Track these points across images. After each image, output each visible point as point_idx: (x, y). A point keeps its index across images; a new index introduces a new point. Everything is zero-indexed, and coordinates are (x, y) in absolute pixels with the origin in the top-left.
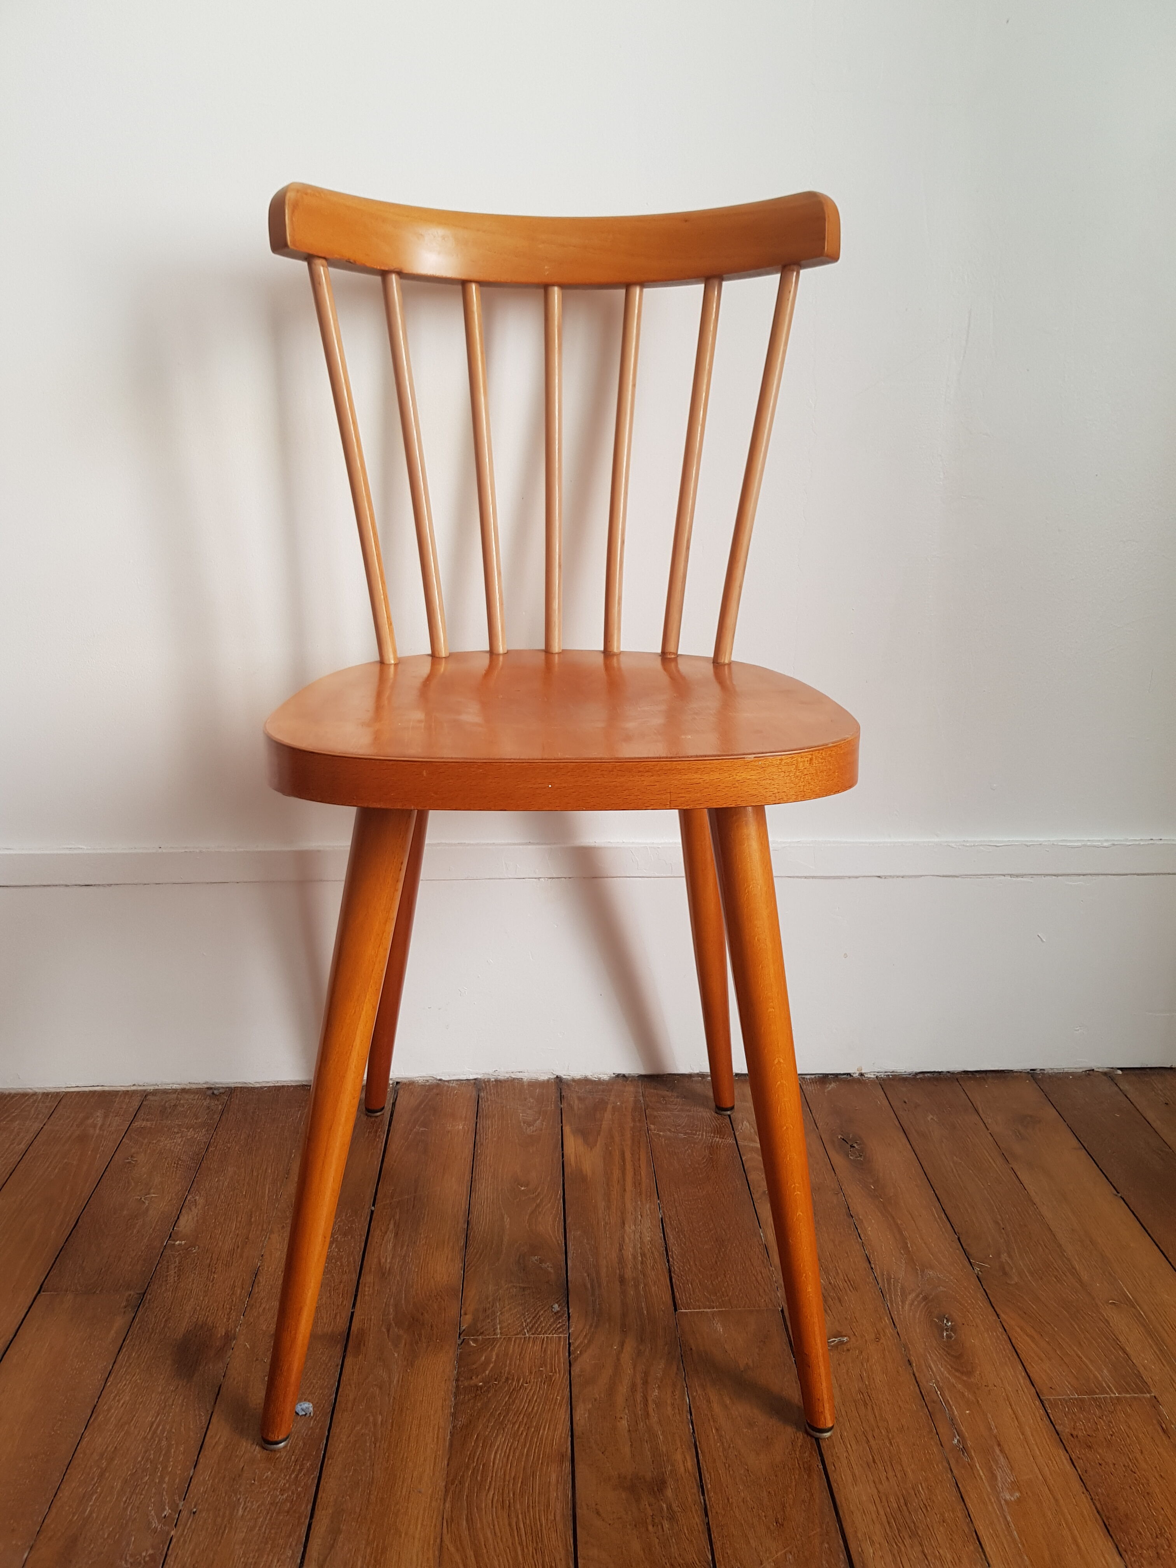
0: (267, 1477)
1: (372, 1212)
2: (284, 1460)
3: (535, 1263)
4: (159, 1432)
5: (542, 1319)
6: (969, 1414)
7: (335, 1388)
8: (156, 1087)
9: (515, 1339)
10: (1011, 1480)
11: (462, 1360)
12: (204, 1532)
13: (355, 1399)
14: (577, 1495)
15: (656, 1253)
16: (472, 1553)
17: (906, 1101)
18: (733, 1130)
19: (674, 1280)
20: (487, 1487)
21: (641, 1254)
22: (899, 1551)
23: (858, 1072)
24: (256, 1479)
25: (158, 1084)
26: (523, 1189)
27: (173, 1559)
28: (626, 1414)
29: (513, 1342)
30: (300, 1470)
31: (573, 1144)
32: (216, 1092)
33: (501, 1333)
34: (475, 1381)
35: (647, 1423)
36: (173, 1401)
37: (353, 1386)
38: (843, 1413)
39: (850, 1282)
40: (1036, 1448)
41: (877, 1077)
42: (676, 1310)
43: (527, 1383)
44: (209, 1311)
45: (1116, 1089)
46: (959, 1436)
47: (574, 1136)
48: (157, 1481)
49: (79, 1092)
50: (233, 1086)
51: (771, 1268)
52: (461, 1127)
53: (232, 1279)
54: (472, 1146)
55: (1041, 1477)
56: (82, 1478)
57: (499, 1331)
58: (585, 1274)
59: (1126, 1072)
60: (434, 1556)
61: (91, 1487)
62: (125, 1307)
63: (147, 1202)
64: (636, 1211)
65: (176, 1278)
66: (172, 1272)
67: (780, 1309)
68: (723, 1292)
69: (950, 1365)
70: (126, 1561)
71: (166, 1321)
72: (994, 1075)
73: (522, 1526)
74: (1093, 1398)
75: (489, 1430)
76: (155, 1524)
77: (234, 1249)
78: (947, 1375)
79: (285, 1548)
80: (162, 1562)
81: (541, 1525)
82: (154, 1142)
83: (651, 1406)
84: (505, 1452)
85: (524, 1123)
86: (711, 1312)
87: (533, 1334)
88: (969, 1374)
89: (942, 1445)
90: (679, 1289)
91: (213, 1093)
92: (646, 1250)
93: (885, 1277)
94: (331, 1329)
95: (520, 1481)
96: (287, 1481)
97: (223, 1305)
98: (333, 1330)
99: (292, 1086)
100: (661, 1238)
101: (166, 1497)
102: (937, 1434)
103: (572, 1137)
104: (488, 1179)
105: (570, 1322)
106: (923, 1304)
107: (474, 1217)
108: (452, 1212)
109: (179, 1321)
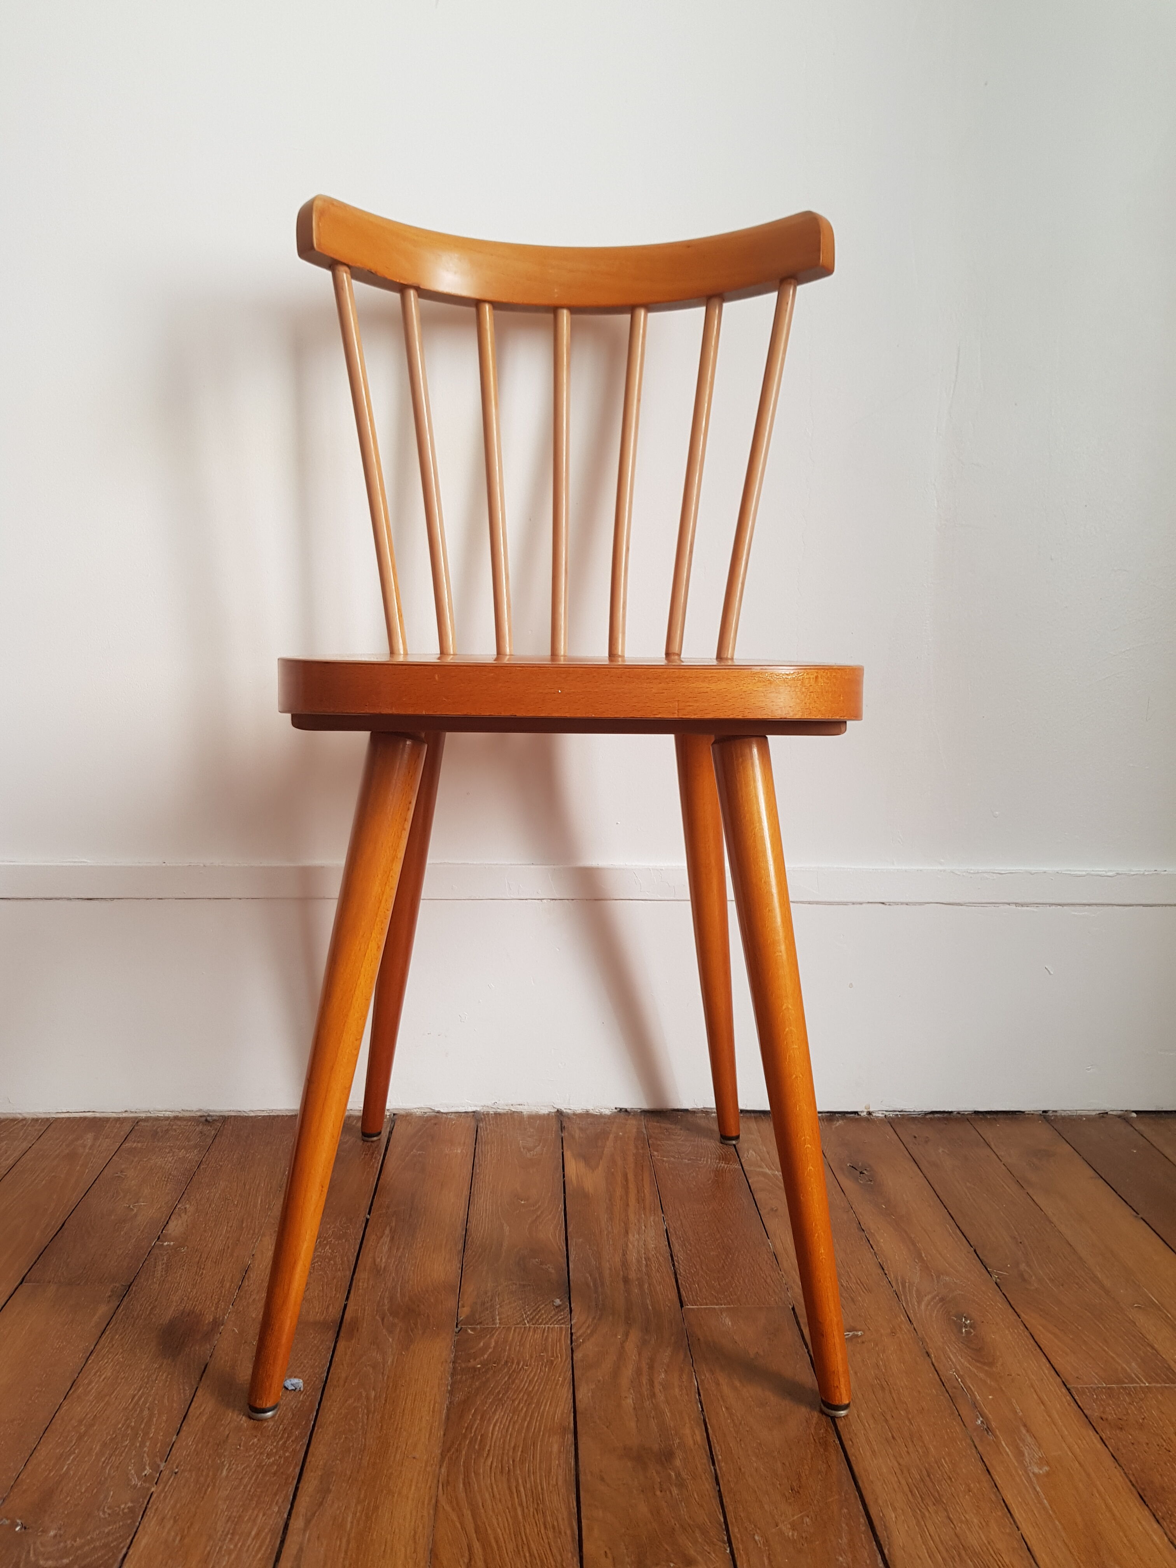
0: (253, 1443)
1: (367, 1220)
2: (271, 1429)
3: (536, 1265)
4: (141, 1402)
5: (543, 1312)
6: (992, 1399)
7: (326, 1368)
8: (149, 1115)
9: (515, 1328)
10: (1039, 1457)
11: (461, 1346)
12: (185, 1490)
13: (346, 1378)
14: (580, 1464)
15: (661, 1259)
16: (469, 1512)
17: (917, 1136)
18: (739, 1157)
19: (679, 1281)
20: (485, 1454)
21: (645, 1258)
22: (923, 1516)
23: (866, 1110)
24: (242, 1444)
25: (150, 1110)
26: (523, 1202)
27: (153, 1511)
28: (631, 1394)
29: (513, 1330)
30: (289, 1438)
31: (573, 1167)
32: (208, 1118)
33: (500, 1323)
34: (472, 1363)
35: (654, 1402)
36: (157, 1376)
37: (345, 1365)
39: (863, 1285)
40: (1064, 1429)
41: (885, 1116)
42: (682, 1306)
43: (527, 1366)
44: (197, 1301)
45: (1131, 1129)
46: (982, 1417)
47: (575, 1159)
48: (138, 1445)
49: (69, 1118)
50: (226, 1114)
51: (781, 1273)
52: (459, 1151)
53: (221, 1275)
54: (471, 1167)
55: (1070, 1454)
56: (60, 1441)
58: (588, 1276)
59: (1141, 1115)
60: (429, 1514)
61: (68, 1449)
62: (109, 1297)
63: (135, 1210)
65: (163, 1273)
66: (159, 1268)
67: (791, 1307)
68: (731, 1292)
69: (970, 1356)
70: (104, 1512)
71: (152, 1309)
72: (1005, 1116)
73: (522, 1489)
74: (1122, 1387)
75: (487, 1406)
76: (135, 1481)
77: (224, 1249)
78: (968, 1365)
79: (271, 1505)
80: (141, 1514)
81: (542, 1489)
82: (145, 1160)
83: (658, 1388)
84: (504, 1425)
85: (524, 1149)
86: (718, 1308)
87: (533, 1324)
88: (991, 1364)
89: (965, 1425)
90: (685, 1290)
91: (206, 1120)
92: (651, 1256)
93: (899, 1281)
94: (322, 1317)
95: (520, 1449)
96: (275, 1447)
97: (212, 1297)
98: (325, 1318)
99: (287, 1116)
100: (666, 1246)
101: (146, 1459)
102: (959, 1415)
103: (574, 1161)
104: (487, 1194)
105: (572, 1315)
106: (939, 1305)
107: (472, 1226)
108: (450, 1221)
109: (165, 1309)
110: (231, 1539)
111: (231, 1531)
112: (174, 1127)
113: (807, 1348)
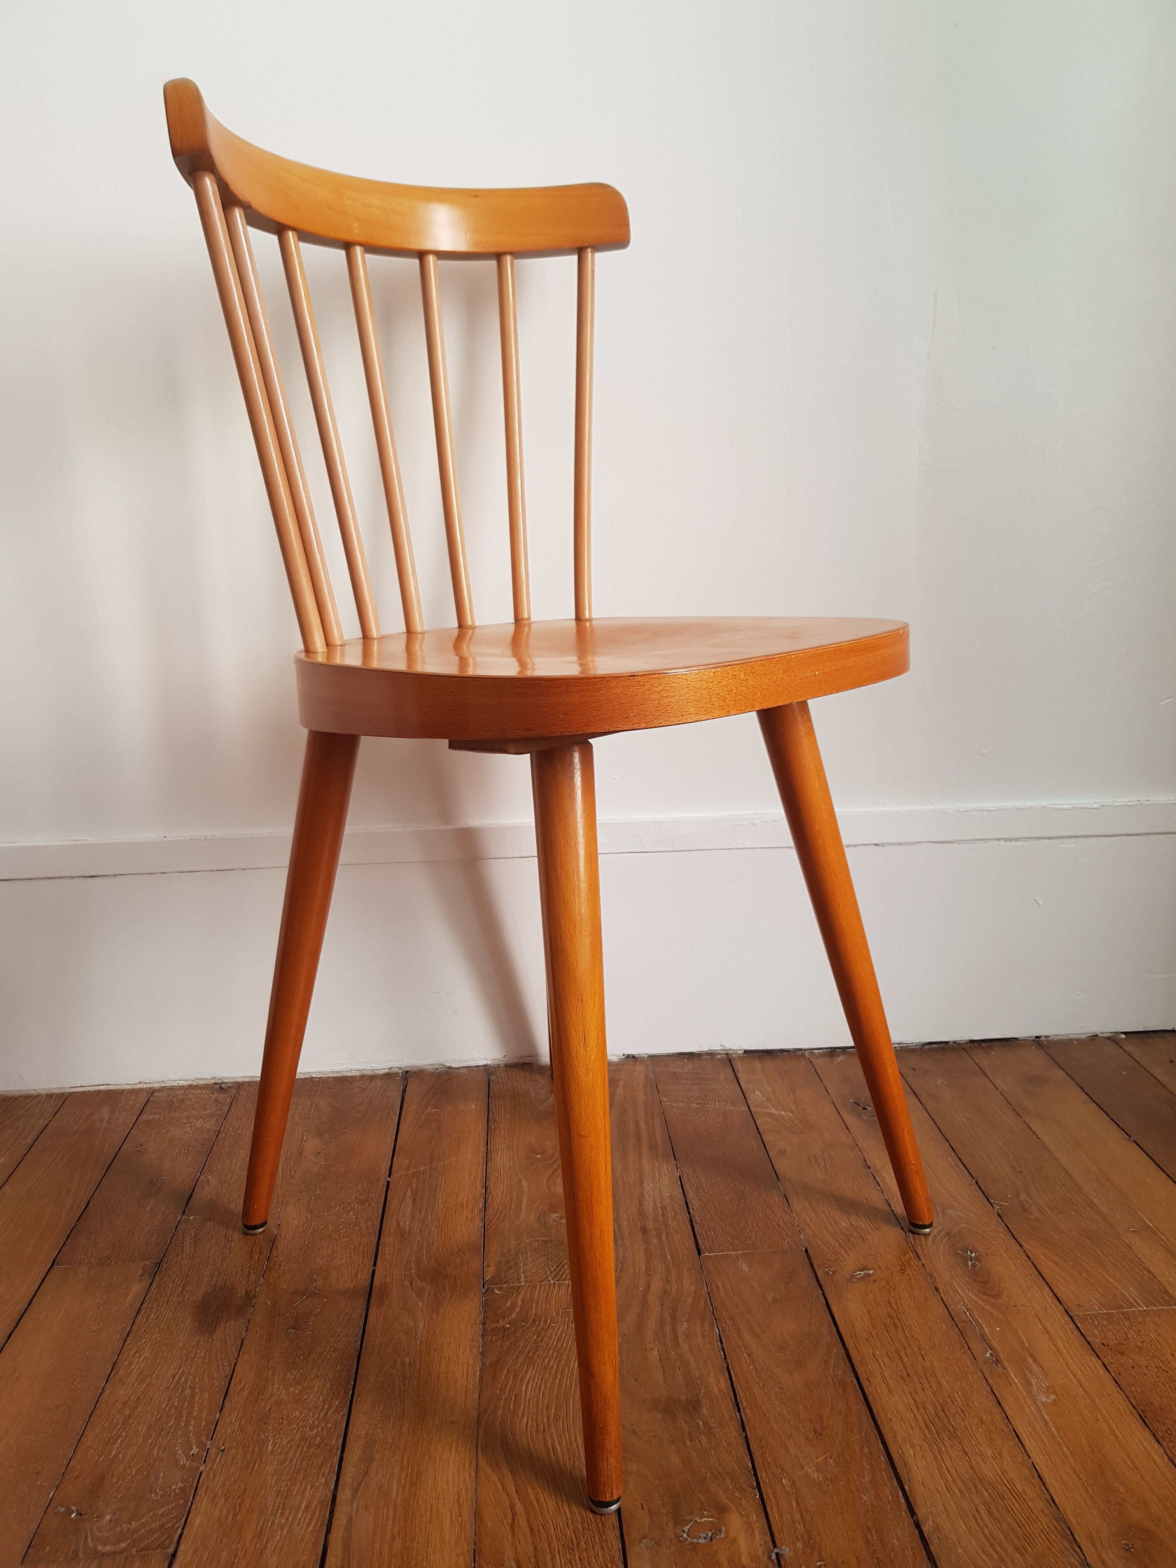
0: (296, 1415)
1: (388, 1183)
2: (311, 1400)
3: (555, 1220)
4: (182, 1381)
6: (1000, 1331)
7: (360, 1336)
8: (163, 1085)
9: (540, 1285)
10: (1046, 1385)
12: (233, 1467)
13: (380, 1345)
15: (676, 1207)
16: (509, 1473)
17: (915, 1068)
18: (745, 1099)
19: (696, 1231)
20: (520, 1415)
21: (661, 1207)
22: (940, 1451)
24: (285, 1417)
25: (164, 1080)
26: (539, 1156)
27: (204, 1490)
28: (656, 1345)
29: (538, 1289)
30: (329, 1409)
32: (223, 1086)
33: (525, 1281)
34: (501, 1323)
35: (678, 1352)
36: (195, 1354)
37: (378, 1333)
38: (874, 1335)
40: (1068, 1357)
42: (699, 1254)
43: (554, 1323)
44: (228, 1275)
45: (1121, 1050)
46: (991, 1350)
48: (183, 1424)
49: (83, 1092)
50: (240, 1080)
51: (792, 1215)
52: (473, 1107)
53: (249, 1247)
54: (484, 1123)
55: (1075, 1381)
56: (106, 1425)
57: (523, 1279)
59: (1129, 1036)
60: (470, 1477)
61: (115, 1433)
62: (141, 1275)
63: (159, 1184)
64: (653, 1170)
65: (192, 1248)
66: (187, 1243)
67: (804, 1249)
68: (745, 1237)
69: (977, 1290)
70: (156, 1494)
71: (185, 1285)
72: (999, 1043)
74: (1122, 1312)
75: (518, 1366)
76: (183, 1461)
78: (975, 1298)
79: (317, 1477)
80: (193, 1493)
82: (163, 1132)
83: (681, 1338)
84: (536, 1385)
85: (536, 1101)
86: (734, 1254)
87: (557, 1281)
88: (997, 1296)
89: (975, 1359)
90: (702, 1236)
91: (221, 1088)
92: (666, 1205)
94: (353, 1284)
95: (553, 1407)
96: (316, 1419)
97: (242, 1269)
98: (354, 1286)
99: (300, 1079)
100: (680, 1194)
101: (193, 1438)
102: (969, 1349)
104: (502, 1150)
106: (946, 1239)
107: (491, 1183)
108: (469, 1179)
109: (197, 1285)
110: (282, 1514)
111: (281, 1506)
112: (189, 1096)
113: (822, 1289)
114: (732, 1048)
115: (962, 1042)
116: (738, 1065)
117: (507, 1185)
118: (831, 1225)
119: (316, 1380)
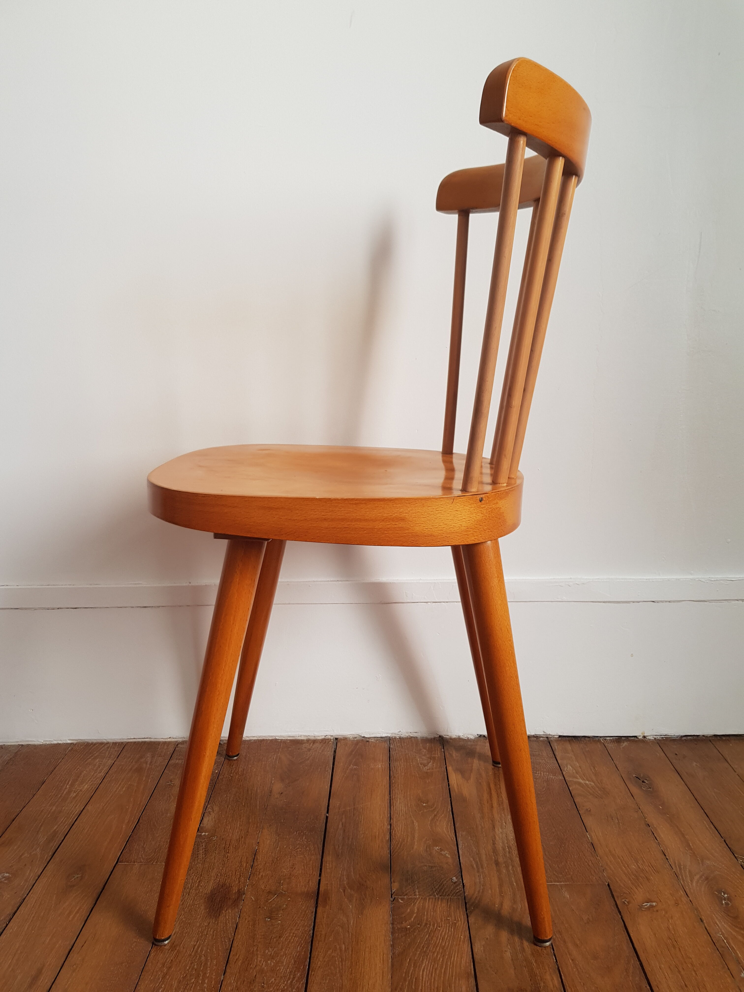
0: (272, 981)
1: (327, 817)
2: (282, 971)
3: (437, 851)
4: (199, 950)
5: (446, 886)
7: (312, 927)
9: (429, 899)
11: (396, 911)
13: (326, 934)
17: (677, 753)
18: (561, 771)
23: (642, 735)
24: (265, 983)
26: (424, 805)
28: (509, 949)
29: (427, 901)
30: (294, 978)
31: (454, 778)
32: (221, 743)
33: (419, 895)
34: (404, 924)
35: (524, 955)
36: (207, 932)
37: (324, 925)
38: (659, 951)
39: (653, 867)
41: (655, 739)
43: (439, 927)
44: (226, 877)
47: (455, 773)
48: (200, 982)
49: (135, 743)
51: (598, 858)
52: (380, 766)
53: (239, 857)
54: (388, 778)
57: (417, 893)
58: (472, 859)
61: (158, 984)
64: (501, 819)
65: (204, 856)
66: (201, 852)
67: (607, 884)
68: (566, 872)
69: (730, 923)
71: (199, 882)
72: (735, 738)
75: (417, 956)
77: (240, 838)
78: (729, 929)
84: (429, 971)
85: (421, 764)
86: (559, 884)
87: (440, 896)
89: (732, 976)
92: (511, 845)
93: (676, 864)
94: (306, 889)
96: (286, 985)
97: (235, 873)
98: (308, 890)
99: (269, 740)
102: (729, 969)
103: (454, 774)
104: (401, 798)
105: (465, 889)
106: (705, 883)
107: (394, 821)
108: (379, 818)
109: (207, 882)
113: (620, 914)
114: (551, 734)
115: (709, 736)
116: (555, 746)
117: (404, 823)
118: (625, 867)
119: (284, 957)
